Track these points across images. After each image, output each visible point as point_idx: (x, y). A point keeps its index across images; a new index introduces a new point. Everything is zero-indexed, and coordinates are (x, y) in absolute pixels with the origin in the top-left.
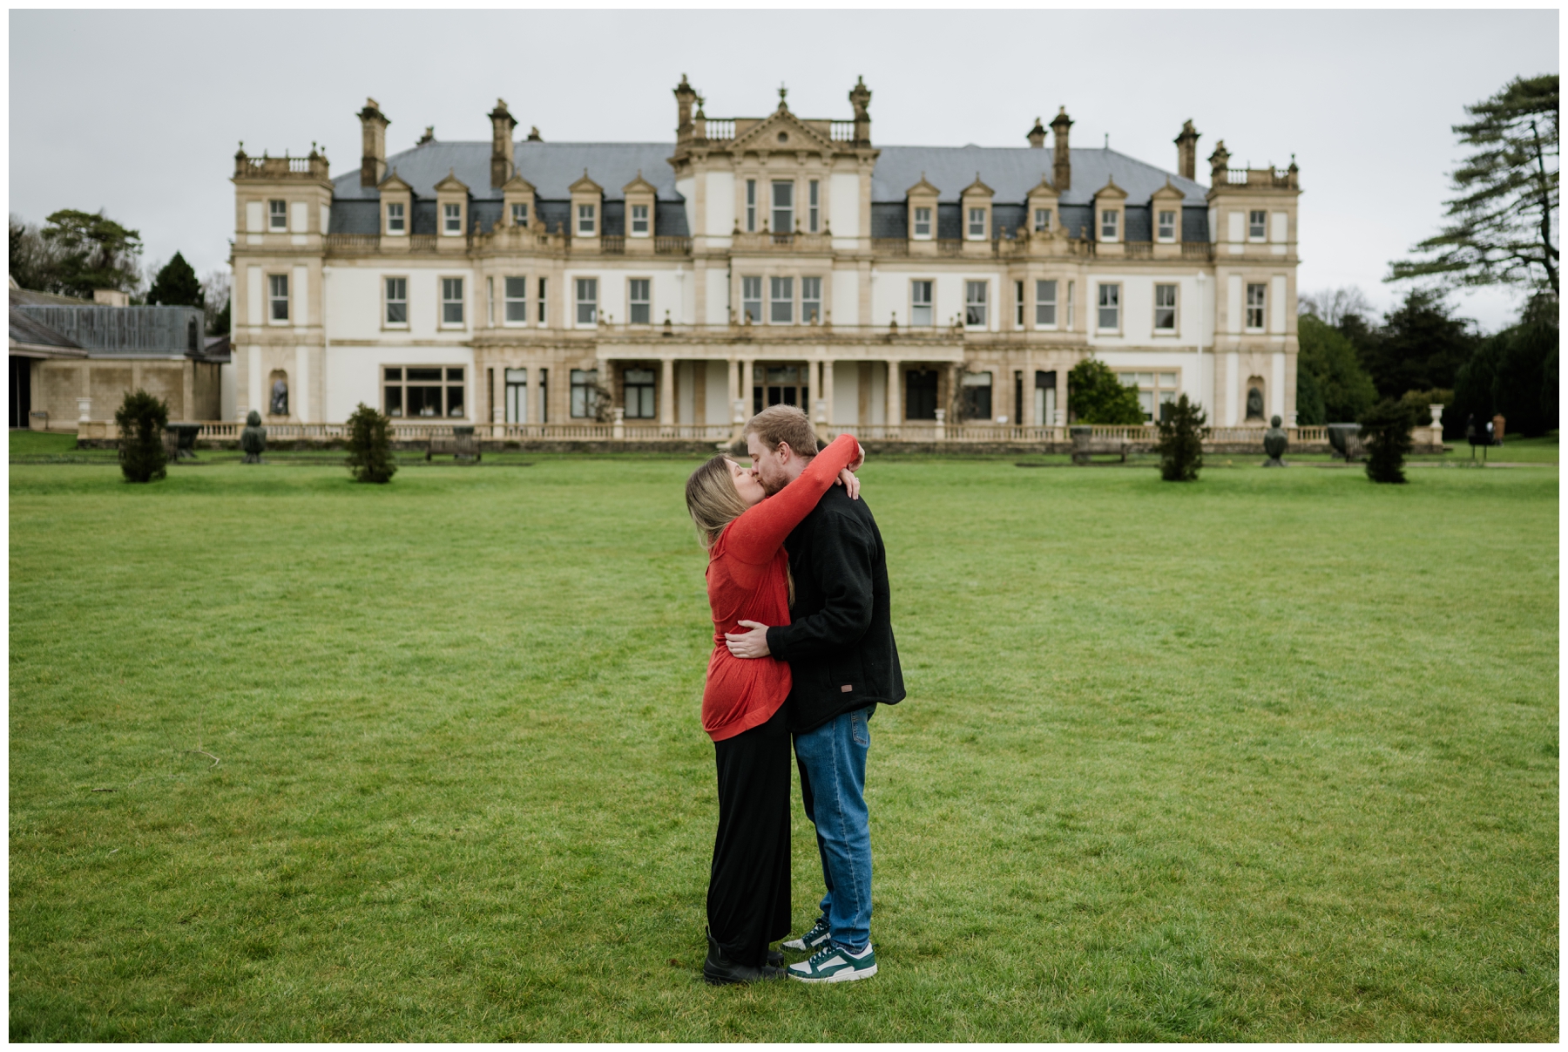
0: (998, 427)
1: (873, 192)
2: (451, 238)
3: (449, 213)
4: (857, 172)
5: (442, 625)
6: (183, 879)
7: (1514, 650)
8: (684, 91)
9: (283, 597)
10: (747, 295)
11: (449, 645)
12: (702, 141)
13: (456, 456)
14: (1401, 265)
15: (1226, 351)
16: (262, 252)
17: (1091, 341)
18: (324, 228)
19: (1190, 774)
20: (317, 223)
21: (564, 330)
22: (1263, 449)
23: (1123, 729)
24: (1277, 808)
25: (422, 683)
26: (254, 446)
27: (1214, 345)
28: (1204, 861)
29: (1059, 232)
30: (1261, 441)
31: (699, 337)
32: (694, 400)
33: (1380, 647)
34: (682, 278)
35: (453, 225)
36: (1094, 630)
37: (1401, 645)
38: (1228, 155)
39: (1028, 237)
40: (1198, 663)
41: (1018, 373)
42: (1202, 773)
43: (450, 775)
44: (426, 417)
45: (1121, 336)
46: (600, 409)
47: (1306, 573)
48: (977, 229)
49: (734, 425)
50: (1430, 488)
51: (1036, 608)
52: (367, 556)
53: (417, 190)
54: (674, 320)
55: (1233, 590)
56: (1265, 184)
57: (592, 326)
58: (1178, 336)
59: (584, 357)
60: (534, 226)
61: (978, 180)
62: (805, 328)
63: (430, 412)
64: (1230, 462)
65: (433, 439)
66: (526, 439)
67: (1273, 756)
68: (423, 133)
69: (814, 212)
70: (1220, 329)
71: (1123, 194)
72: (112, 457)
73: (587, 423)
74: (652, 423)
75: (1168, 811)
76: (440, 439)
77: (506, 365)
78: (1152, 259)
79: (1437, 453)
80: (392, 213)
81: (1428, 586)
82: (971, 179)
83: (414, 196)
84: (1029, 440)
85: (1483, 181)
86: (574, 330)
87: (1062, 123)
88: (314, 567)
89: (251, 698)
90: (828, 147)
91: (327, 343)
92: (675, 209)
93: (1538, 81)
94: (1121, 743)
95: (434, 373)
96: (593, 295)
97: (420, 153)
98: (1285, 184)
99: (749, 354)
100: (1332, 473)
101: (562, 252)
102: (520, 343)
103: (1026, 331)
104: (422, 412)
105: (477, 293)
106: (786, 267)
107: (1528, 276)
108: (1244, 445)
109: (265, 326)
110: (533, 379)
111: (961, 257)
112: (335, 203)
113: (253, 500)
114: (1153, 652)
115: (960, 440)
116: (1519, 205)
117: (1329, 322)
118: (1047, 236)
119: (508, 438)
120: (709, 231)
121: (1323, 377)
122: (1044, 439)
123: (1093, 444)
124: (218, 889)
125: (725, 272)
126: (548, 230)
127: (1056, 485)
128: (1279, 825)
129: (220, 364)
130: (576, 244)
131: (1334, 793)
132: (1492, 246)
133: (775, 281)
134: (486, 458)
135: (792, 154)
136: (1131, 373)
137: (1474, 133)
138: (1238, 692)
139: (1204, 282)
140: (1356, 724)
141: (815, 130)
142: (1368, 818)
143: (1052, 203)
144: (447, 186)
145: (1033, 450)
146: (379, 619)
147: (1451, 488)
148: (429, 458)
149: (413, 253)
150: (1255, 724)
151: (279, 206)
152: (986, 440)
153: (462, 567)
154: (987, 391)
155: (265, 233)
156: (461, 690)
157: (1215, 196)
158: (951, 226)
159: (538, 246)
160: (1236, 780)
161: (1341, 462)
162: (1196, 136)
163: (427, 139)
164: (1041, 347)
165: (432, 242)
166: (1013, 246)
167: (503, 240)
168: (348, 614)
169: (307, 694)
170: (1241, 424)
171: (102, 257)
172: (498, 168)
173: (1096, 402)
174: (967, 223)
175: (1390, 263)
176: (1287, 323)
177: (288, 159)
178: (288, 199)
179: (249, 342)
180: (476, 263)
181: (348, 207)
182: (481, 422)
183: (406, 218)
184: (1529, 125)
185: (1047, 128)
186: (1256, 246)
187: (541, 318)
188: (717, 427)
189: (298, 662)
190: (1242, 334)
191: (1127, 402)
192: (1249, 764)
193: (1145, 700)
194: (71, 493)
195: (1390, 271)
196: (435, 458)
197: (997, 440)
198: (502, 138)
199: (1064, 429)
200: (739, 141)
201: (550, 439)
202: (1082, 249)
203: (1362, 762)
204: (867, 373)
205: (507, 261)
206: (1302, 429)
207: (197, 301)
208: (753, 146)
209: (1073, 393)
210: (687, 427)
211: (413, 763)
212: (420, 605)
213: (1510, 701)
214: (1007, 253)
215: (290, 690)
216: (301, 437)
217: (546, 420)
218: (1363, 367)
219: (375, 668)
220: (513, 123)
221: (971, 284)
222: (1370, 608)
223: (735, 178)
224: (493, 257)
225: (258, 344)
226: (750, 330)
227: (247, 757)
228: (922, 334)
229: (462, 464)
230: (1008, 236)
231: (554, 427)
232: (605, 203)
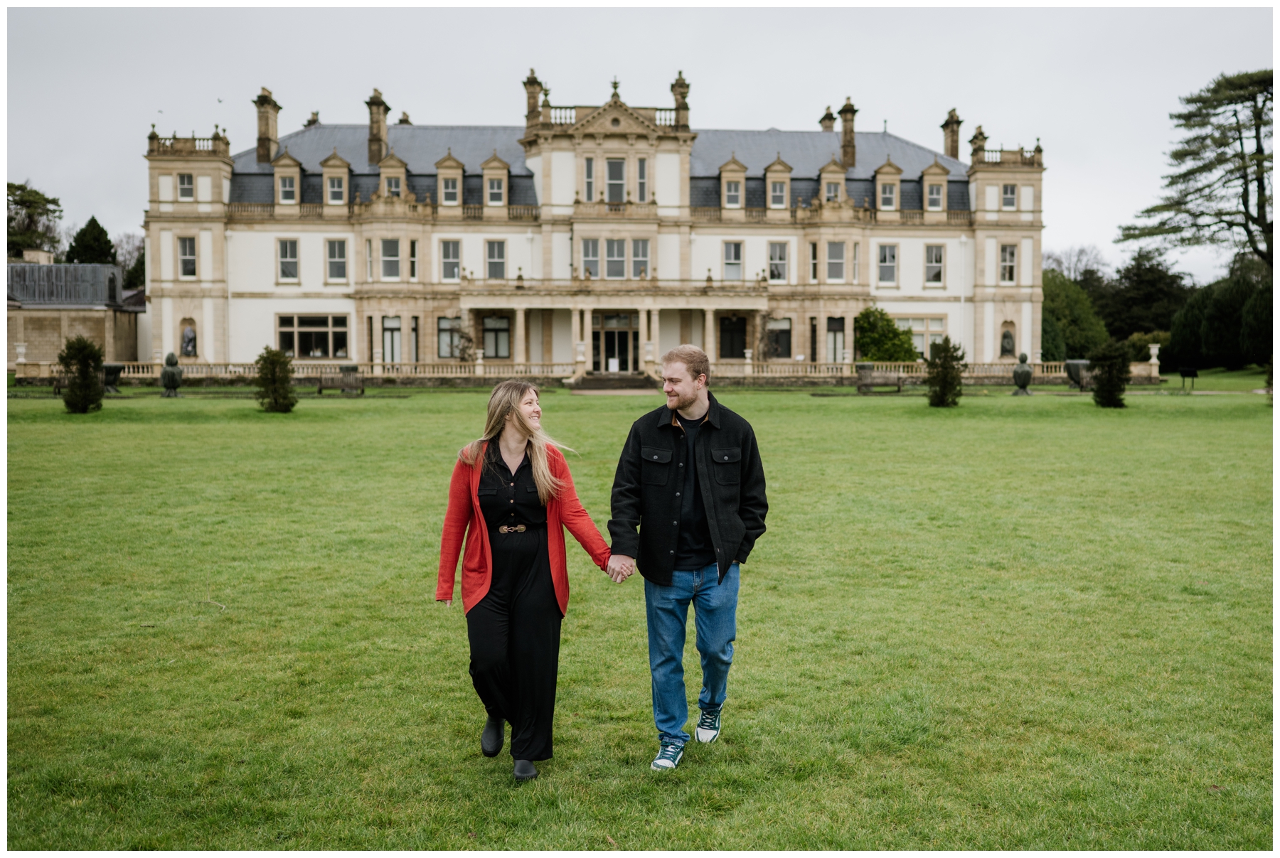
0: (796, 364)
1: (691, 168)
2: (335, 207)
3: (333, 186)
4: (678, 152)
5: (365, 517)
6: (228, 676)
7: (1179, 527)
8: (532, 83)
9: (233, 499)
10: (586, 254)
11: (374, 531)
12: (547, 126)
13: (343, 390)
14: (1129, 228)
15: (984, 300)
16: (173, 218)
17: (873, 292)
18: (226, 198)
19: (929, 608)
20: (220, 194)
21: (432, 284)
22: (1013, 381)
23: (884, 580)
24: (987, 626)
25: (360, 557)
26: (172, 382)
27: (974, 295)
28: (933, 657)
29: (846, 202)
30: (1011, 375)
31: (547, 290)
32: (543, 343)
33: (1080, 526)
34: (532, 240)
35: (337, 196)
36: (867, 516)
37: (1096, 524)
38: (986, 138)
39: (821, 206)
40: (944, 538)
41: (812, 319)
42: (938, 607)
43: (396, 614)
44: (315, 358)
45: (898, 288)
46: (463, 350)
47: (1035, 475)
48: (778, 200)
49: (577, 363)
50: (1143, 411)
51: (824, 502)
52: (289, 469)
53: (305, 166)
54: (525, 276)
55: (977, 488)
56: (1015, 163)
57: (456, 280)
58: (944, 288)
59: (449, 307)
60: (406, 196)
61: (779, 158)
62: (635, 283)
63: (318, 353)
64: (986, 392)
65: (324, 376)
66: (401, 376)
67: (989, 595)
68: (309, 117)
69: (642, 185)
70: (979, 282)
71: (899, 171)
72: (48, 393)
73: (453, 362)
74: (508, 362)
75: (911, 630)
76: (330, 376)
77: (384, 314)
78: (923, 224)
79: (1154, 384)
80: (284, 185)
81: (1126, 484)
82: (773, 158)
83: (303, 171)
84: (822, 375)
85: (1194, 159)
86: (440, 284)
87: (849, 111)
88: (249, 477)
89: (234, 568)
90: (654, 130)
91: (230, 296)
92: (526, 182)
93: (1240, 77)
94: (882, 589)
95: (322, 321)
96: (456, 255)
97: (307, 134)
98: (1032, 162)
99: (589, 304)
100: (1067, 400)
101: (430, 218)
102: (395, 295)
103: (819, 284)
104: (311, 354)
105: (357, 253)
106: (619, 231)
107: (1231, 239)
108: (998, 378)
109: (176, 281)
110: (406, 325)
111: (766, 223)
112: (235, 176)
113: (178, 427)
114: (910, 531)
115: (765, 375)
116: (1224, 180)
117: (1072, 277)
118: (836, 205)
119: (386, 375)
120: (554, 202)
121: (1064, 321)
122: (835, 374)
123: (874, 378)
124: (254, 681)
125: (568, 235)
126: (417, 200)
127: (844, 411)
128: (987, 636)
129: (136, 313)
130: (441, 211)
131: (1029, 617)
132: (1202, 214)
133: (610, 242)
134: (368, 392)
135: (623, 136)
136: (906, 319)
137: (1188, 120)
138: (971, 556)
139: (965, 243)
140: (1051, 576)
141: (643, 116)
142: (1049, 632)
143: (840, 178)
144: (331, 163)
145: (826, 383)
146: (314, 514)
147: (1160, 412)
148: (320, 392)
149: (303, 219)
150: (980, 576)
151: (186, 180)
152: (787, 374)
153: (368, 477)
154: (788, 333)
155: (175, 202)
156: (392, 561)
157: (975, 172)
158: (757, 197)
159: (410, 214)
160: (961, 610)
161: (1076, 391)
162: (959, 123)
163: (313, 122)
164: (832, 297)
165: (319, 210)
166: (808, 214)
167: (380, 208)
168: (289, 511)
169: (275, 565)
170: (997, 361)
171: (27, 221)
172: (375, 147)
173: (876, 342)
174: (770, 194)
175: (1120, 227)
176: (1034, 277)
177: (194, 139)
178: (194, 173)
179: (162, 295)
180: (357, 227)
181: (246, 180)
182: (361, 362)
183: (297, 189)
184: (1232, 113)
185: (835, 115)
186: (1008, 214)
187: (413, 274)
188: (562, 365)
189: (261, 544)
190: (997, 286)
191: (903, 343)
192: (971, 601)
193: (902, 562)
194: (22, 422)
195: (1119, 234)
196: (325, 392)
197: (795, 374)
198: (378, 122)
199: (851, 365)
200: (579, 125)
201: (422, 375)
202: (865, 216)
203: (1052, 599)
204: (688, 319)
205: (383, 226)
206: (1045, 364)
207: (110, 259)
208: (591, 130)
209: (858, 335)
210: (537, 365)
211: (368, 608)
212: (343, 503)
213: (1167, 560)
214: (803, 219)
215: (262, 562)
216: (209, 375)
217: (417, 360)
218: (1097, 314)
219: (321, 547)
220: (387, 109)
221: (773, 245)
222: (1079, 499)
223: (576, 156)
224: (371, 222)
225: (170, 296)
226: (589, 284)
227: (246, 605)
228: (733, 287)
229: (349, 397)
230: (804, 206)
231: (424, 366)
232: (466, 177)
